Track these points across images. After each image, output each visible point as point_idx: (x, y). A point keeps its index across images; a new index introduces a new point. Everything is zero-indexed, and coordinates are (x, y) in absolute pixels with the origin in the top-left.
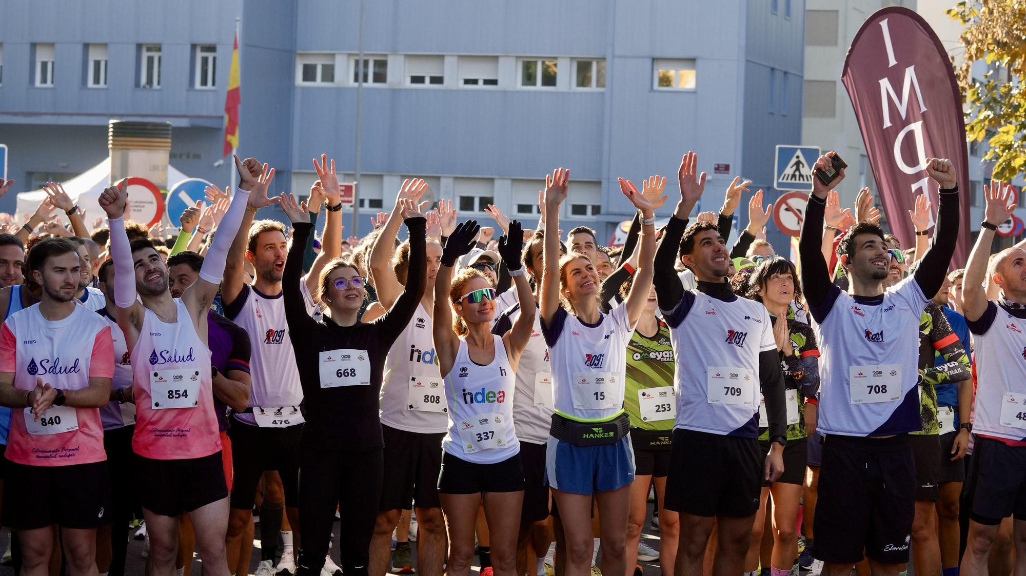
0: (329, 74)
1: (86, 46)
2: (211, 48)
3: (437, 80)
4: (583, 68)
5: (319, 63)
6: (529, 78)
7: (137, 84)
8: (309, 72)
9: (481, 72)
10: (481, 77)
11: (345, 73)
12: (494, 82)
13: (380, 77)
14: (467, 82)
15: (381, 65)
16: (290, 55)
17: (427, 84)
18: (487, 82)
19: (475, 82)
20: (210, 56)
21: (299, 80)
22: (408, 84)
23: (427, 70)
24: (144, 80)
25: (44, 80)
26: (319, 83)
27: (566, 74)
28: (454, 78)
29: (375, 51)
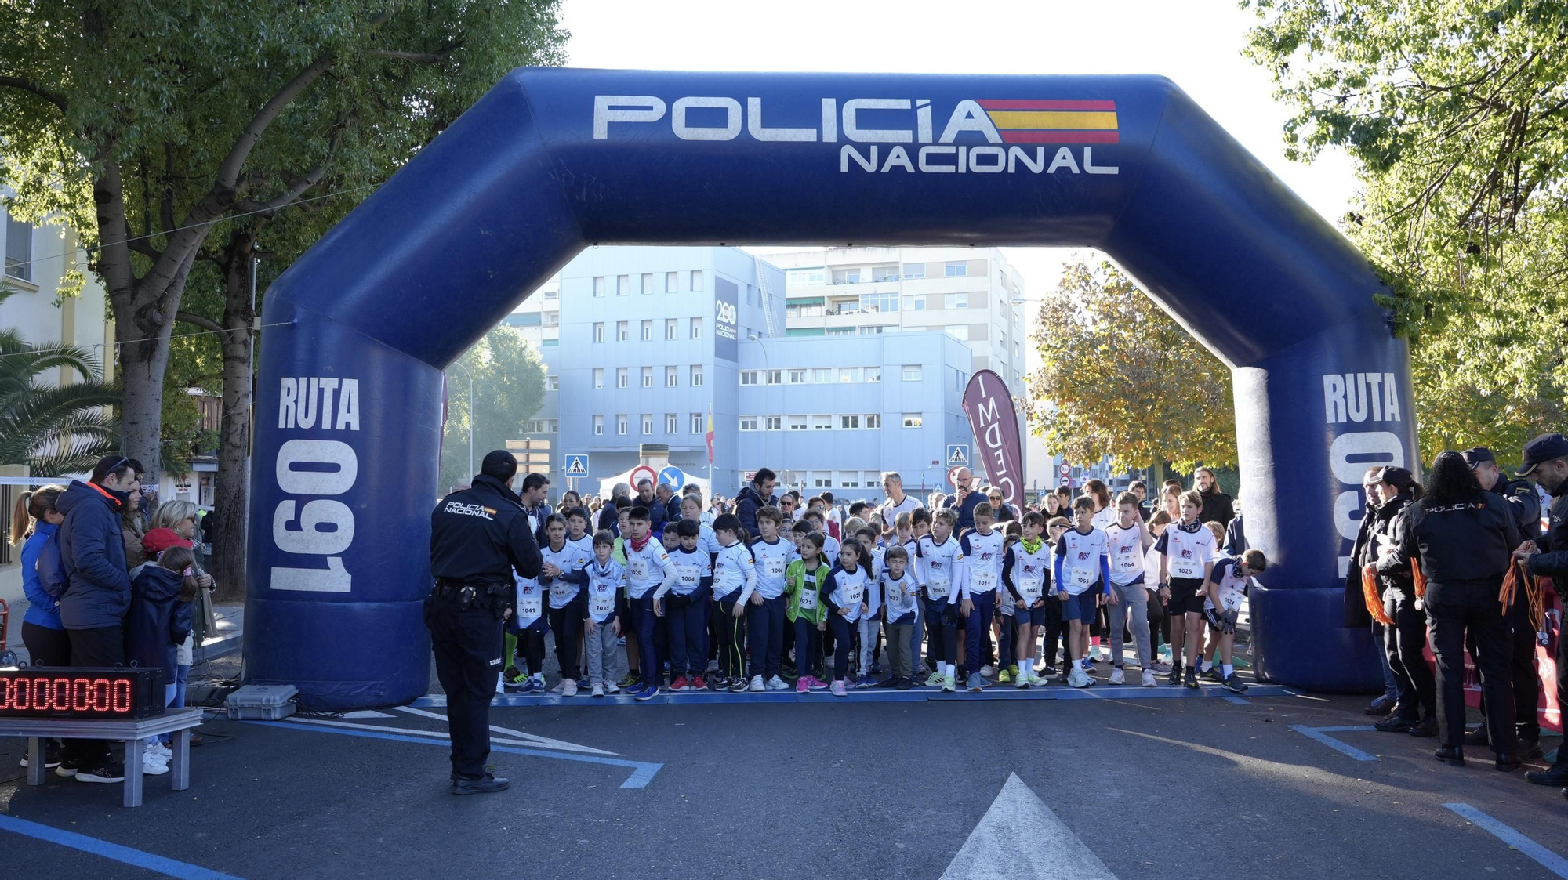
0: (754, 425)
1: (642, 415)
2: (699, 415)
3: (804, 427)
4: (870, 422)
5: (749, 421)
6: (846, 424)
7: (666, 433)
8: (745, 425)
9: (823, 422)
10: (824, 425)
11: (762, 425)
12: (830, 427)
13: (777, 427)
14: (817, 427)
15: (778, 421)
16: (736, 417)
17: (799, 429)
18: (826, 427)
19: (821, 427)
20: (699, 418)
21: (740, 429)
22: (790, 429)
23: (799, 422)
24: (669, 430)
25: (623, 432)
26: (749, 430)
27: (862, 422)
28: (811, 425)
29: (775, 414)
